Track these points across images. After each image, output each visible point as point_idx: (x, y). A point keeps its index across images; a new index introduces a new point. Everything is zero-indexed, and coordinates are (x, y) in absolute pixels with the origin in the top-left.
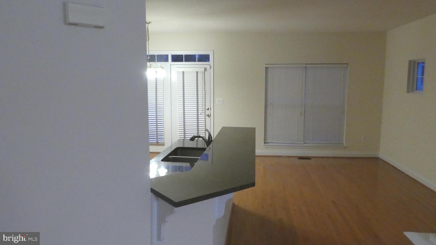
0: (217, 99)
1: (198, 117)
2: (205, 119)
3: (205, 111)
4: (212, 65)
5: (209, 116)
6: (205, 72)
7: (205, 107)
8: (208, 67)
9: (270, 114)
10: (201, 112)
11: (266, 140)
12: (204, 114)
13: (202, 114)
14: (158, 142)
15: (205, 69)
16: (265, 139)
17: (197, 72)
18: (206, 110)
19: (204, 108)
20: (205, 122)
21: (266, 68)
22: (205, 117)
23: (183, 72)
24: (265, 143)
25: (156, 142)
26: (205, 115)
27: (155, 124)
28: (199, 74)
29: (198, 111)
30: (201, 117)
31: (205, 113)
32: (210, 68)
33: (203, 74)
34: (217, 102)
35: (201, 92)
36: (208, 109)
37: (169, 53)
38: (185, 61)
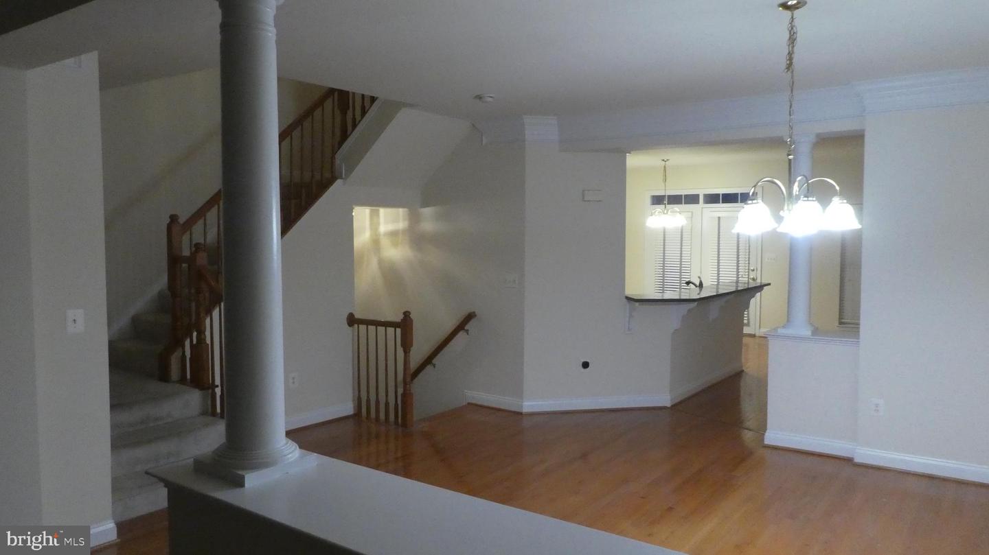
0: (766, 256)
1: (738, 280)
3: (748, 272)
5: (754, 280)
7: (749, 266)
10: (742, 273)
11: (843, 319)
13: (744, 276)
16: (841, 317)
18: (750, 271)
19: (747, 268)
22: (748, 281)
23: (719, 218)
24: (841, 323)
26: (748, 278)
29: (739, 272)
31: (748, 275)
34: (766, 260)
35: (743, 256)
36: (753, 270)
37: (702, 192)
38: (723, 203)
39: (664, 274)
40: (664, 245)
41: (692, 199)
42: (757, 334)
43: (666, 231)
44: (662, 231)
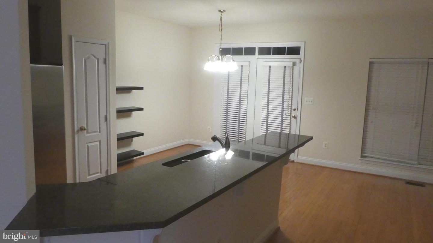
0: (305, 99)
1: (282, 117)
2: (290, 120)
3: (291, 111)
4: (302, 59)
5: (295, 117)
6: (294, 67)
7: (291, 106)
8: (297, 61)
9: (372, 122)
10: (286, 112)
11: (364, 153)
12: (289, 114)
13: (287, 114)
14: (240, 141)
15: (294, 64)
16: (362, 152)
17: (285, 67)
18: (292, 110)
19: (290, 108)
20: (290, 125)
21: (371, 63)
22: (290, 118)
23: (270, 67)
24: (362, 156)
25: (237, 140)
26: (291, 115)
27: (238, 122)
28: (286, 69)
29: (283, 111)
30: (287, 118)
31: (291, 113)
32: (300, 63)
33: (292, 69)
34: (305, 102)
35: (288, 89)
36: (295, 110)
37: (257, 45)
38: (273, 55)
39: (227, 110)
40: (228, 91)
41: (250, 51)
42: (296, 161)
43: (230, 74)
44: (227, 74)
